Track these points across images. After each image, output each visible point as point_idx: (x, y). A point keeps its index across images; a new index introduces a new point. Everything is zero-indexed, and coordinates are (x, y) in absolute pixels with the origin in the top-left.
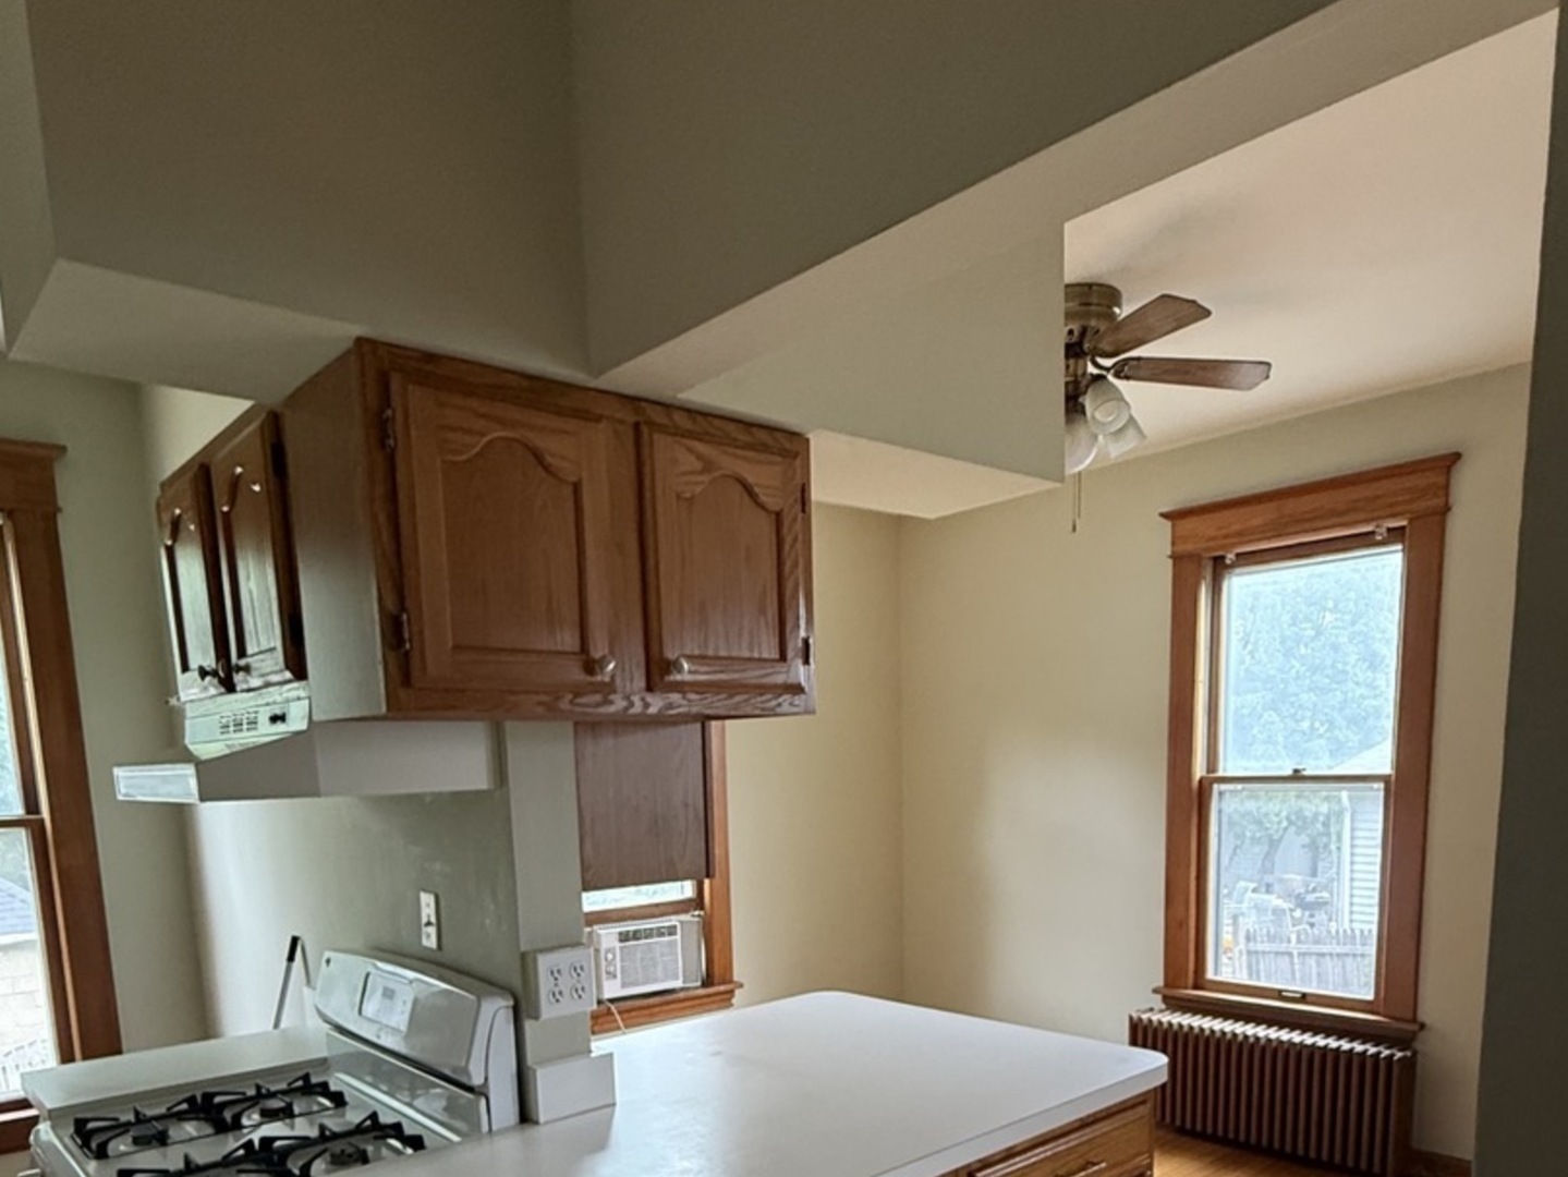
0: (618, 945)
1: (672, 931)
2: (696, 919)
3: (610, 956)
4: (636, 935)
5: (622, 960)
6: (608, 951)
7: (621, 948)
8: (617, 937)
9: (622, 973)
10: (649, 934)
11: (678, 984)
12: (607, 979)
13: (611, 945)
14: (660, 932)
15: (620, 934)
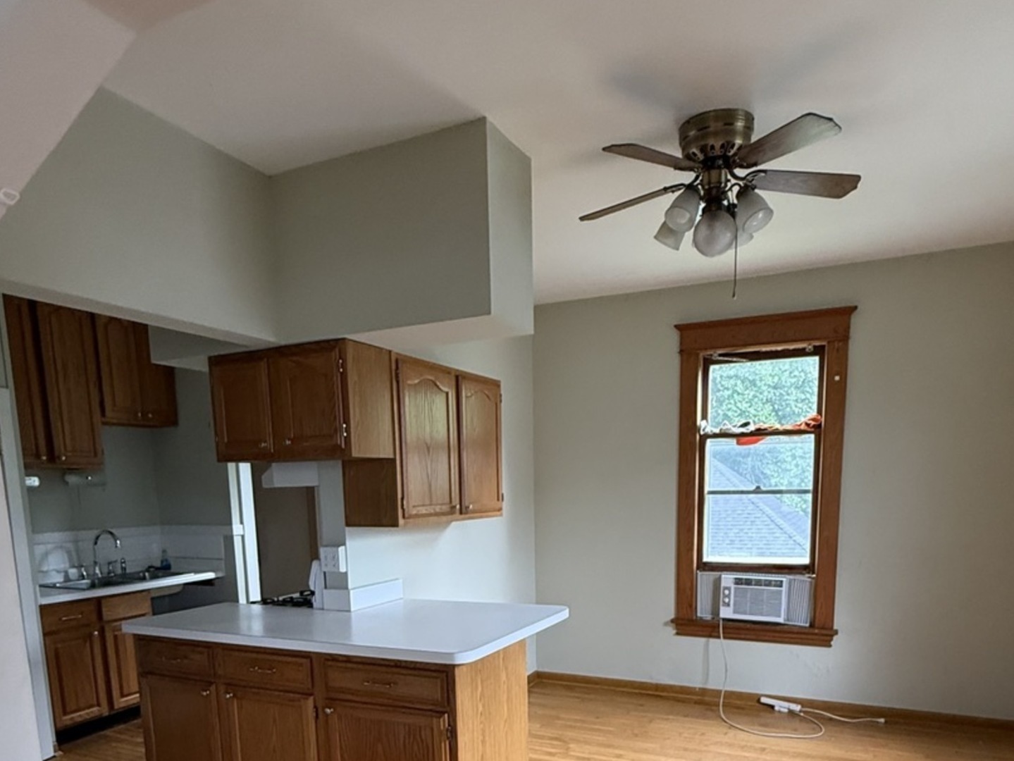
0: (733, 587)
1: (780, 584)
2: (809, 580)
3: (727, 592)
4: (748, 582)
5: (735, 596)
6: (726, 588)
7: (735, 588)
8: (734, 581)
9: (735, 605)
10: (758, 583)
11: (781, 620)
12: (723, 605)
13: (728, 585)
14: (768, 583)
15: (736, 579)
